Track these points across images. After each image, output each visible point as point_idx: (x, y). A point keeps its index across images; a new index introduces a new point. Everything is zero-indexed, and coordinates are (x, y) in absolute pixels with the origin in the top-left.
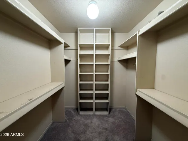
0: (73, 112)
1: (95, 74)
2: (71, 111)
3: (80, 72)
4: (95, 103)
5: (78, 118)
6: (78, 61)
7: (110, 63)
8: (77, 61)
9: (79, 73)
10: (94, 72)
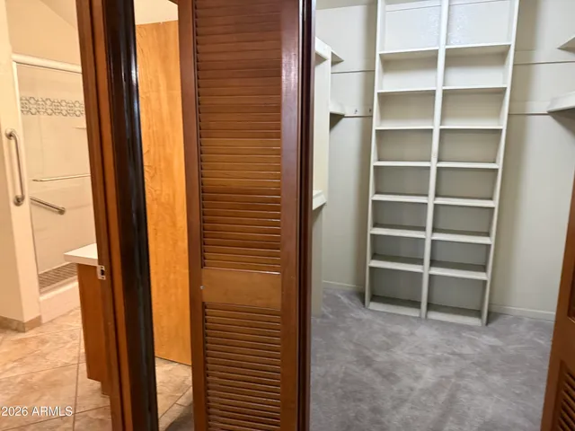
0: (345, 300)
1: (439, 169)
2: (339, 296)
3: (376, 158)
4: (431, 276)
5: (364, 315)
6: (372, 116)
7: (503, 126)
8: (367, 117)
9: (374, 162)
10: (434, 159)
